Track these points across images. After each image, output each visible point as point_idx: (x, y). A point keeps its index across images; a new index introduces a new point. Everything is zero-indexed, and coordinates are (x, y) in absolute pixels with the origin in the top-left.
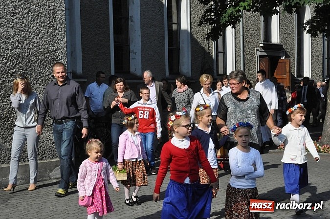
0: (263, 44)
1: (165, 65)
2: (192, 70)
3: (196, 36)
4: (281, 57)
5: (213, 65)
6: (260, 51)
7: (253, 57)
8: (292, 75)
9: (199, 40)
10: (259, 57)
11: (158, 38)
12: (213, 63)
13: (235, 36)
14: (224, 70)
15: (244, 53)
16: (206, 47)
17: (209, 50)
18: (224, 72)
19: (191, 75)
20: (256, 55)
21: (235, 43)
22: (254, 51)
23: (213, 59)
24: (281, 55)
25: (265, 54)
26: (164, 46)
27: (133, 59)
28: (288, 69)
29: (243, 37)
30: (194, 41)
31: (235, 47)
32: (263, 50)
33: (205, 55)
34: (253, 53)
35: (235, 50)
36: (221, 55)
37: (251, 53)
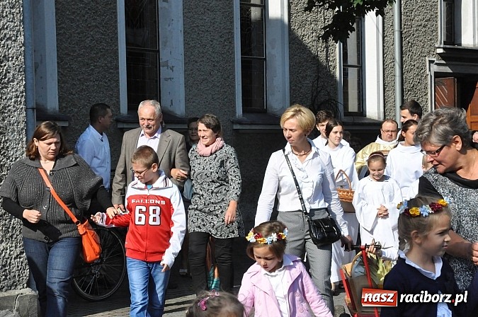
0: (444, 48)
1: (233, 94)
3: (299, 33)
5: (336, 94)
6: (436, 64)
7: (421, 76)
9: (307, 40)
10: (435, 78)
11: (221, 37)
12: (336, 89)
13: (384, 31)
14: (359, 104)
15: (402, 68)
16: (322, 56)
17: (328, 61)
18: (359, 108)
20: (428, 72)
21: (384, 46)
22: (424, 64)
23: (335, 80)
25: (447, 70)
26: (233, 53)
27: (166, 79)
29: (401, 33)
30: (295, 43)
31: (384, 55)
32: (443, 62)
33: (319, 72)
34: (422, 68)
35: (384, 61)
36: (353, 73)
37: (417, 68)
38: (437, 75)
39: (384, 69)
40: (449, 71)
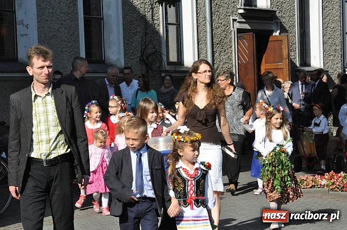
0: (244, 9)
1: (78, 48)
2: (125, 55)
4: (272, 32)
5: (160, 47)
6: (238, 22)
7: (227, 32)
8: (292, 64)
9: (136, 3)
10: (237, 33)
12: (160, 43)
14: (178, 55)
15: (212, 25)
16: (149, 15)
17: (153, 20)
18: (178, 59)
19: (124, 64)
20: (232, 29)
21: (197, 8)
22: (229, 22)
23: (160, 36)
24: (274, 28)
25: (247, 27)
26: (77, 13)
27: (22, 35)
28: (285, 53)
30: (127, 5)
31: (197, 14)
32: (244, 20)
33: (146, 28)
34: (227, 25)
35: (197, 20)
36: (172, 30)
37: (224, 25)
38: (240, 31)
39: (198, 26)
40: (249, 28)
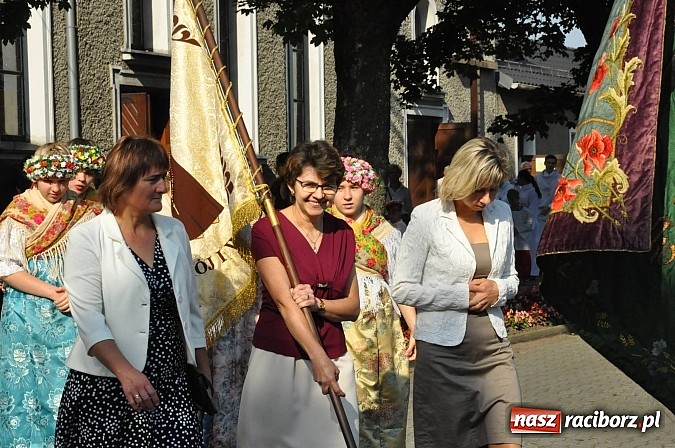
0: (132, 54)
6: (122, 74)
7: (103, 89)
10: (121, 92)
13: (52, 27)
14: (20, 125)
15: (78, 78)
18: (20, 130)
20: (112, 85)
21: (53, 47)
22: (107, 73)
25: (136, 82)
29: (76, 31)
31: (53, 59)
32: (131, 72)
34: (104, 79)
35: (53, 67)
36: (10, 82)
37: (98, 78)
38: (124, 89)
39: (54, 79)
40: (139, 84)
